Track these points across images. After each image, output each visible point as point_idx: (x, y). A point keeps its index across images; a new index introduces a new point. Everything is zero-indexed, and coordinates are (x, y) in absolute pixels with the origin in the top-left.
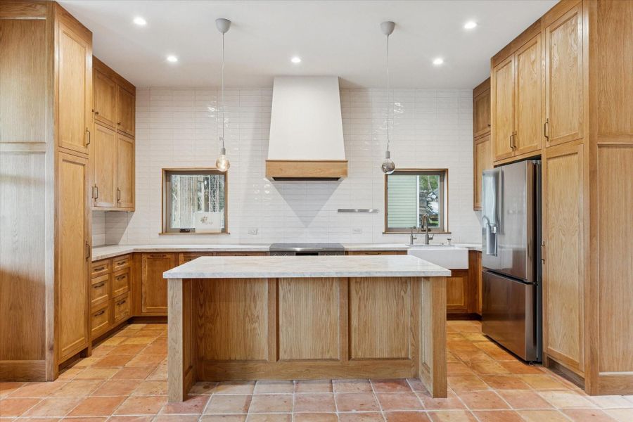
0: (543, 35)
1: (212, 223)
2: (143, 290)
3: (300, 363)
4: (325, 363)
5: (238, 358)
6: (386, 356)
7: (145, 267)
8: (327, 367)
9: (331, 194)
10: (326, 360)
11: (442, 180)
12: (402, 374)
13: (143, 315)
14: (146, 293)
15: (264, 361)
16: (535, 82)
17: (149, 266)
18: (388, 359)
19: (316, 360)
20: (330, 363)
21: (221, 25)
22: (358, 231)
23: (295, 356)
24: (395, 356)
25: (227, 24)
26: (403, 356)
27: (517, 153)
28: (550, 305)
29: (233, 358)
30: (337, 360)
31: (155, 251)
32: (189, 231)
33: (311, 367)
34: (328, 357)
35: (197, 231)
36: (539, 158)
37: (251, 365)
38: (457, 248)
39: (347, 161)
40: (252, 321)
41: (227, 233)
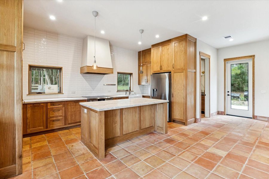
0: (172, 43)
1: (53, 89)
2: (28, 121)
3: (129, 134)
4: (135, 132)
5: (111, 137)
6: (148, 126)
7: (29, 110)
8: (136, 133)
9: (102, 79)
10: (135, 131)
11: (130, 76)
12: (152, 131)
13: (28, 133)
14: (29, 122)
15: (119, 136)
16: (169, 54)
17: (31, 110)
18: (149, 127)
19: (133, 132)
20: (137, 132)
21: (95, 14)
22: (109, 91)
23: (127, 133)
24: (150, 126)
25: (97, 14)
26: (152, 125)
27: (162, 71)
28: (174, 107)
29: (109, 138)
30: (138, 131)
31: (35, 103)
32: (42, 93)
33: (132, 135)
34: (135, 130)
35: (46, 93)
36: (170, 72)
37: (115, 139)
38: (137, 95)
39: (113, 69)
40: (115, 123)
41: (62, 93)
